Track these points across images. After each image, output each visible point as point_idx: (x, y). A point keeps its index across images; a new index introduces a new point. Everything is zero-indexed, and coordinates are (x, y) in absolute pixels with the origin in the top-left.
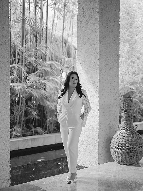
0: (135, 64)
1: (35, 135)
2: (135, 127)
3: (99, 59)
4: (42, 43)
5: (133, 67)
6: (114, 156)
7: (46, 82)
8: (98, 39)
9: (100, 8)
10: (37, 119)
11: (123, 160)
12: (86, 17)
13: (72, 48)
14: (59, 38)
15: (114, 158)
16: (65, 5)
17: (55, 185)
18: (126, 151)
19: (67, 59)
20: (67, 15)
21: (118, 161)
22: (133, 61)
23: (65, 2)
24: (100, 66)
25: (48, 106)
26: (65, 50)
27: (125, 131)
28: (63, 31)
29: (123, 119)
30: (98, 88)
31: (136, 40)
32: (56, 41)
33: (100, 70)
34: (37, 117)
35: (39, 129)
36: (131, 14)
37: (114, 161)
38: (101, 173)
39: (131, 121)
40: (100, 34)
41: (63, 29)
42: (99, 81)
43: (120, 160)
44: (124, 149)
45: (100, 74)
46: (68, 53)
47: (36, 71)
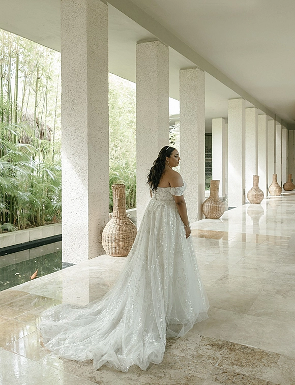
0: (119, 148)
1: (3, 233)
2: (128, 216)
3: (88, 143)
4: (10, 122)
5: (116, 151)
6: (106, 248)
7: (17, 168)
8: (86, 122)
9: (88, 88)
10: (4, 213)
11: (117, 251)
12: (72, 96)
13: (47, 128)
14: (30, 116)
15: (107, 251)
16: (38, 79)
17: (44, 287)
18: (119, 241)
19: (40, 141)
20: (40, 90)
21: (111, 253)
22: (116, 144)
23: (38, 75)
24: (89, 151)
25: (20, 197)
26: (37, 131)
27: (118, 220)
28: (35, 109)
29: (115, 208)
30: (87, 174)
31: (118, 122)
32: (26, 120)
33: (89, 156)
34: (5, 210)
35: (8, 225)
36: (112, 94)
37: (105, 254)
38: (95, 268)
39: (124, 209)
40: (88, 116)
41: (36, 107)
42: (88, 168)
43: (114, 251)
44: (117, 240)
45: (89, 159)
46: (41, 134)
47: (3, 155)
